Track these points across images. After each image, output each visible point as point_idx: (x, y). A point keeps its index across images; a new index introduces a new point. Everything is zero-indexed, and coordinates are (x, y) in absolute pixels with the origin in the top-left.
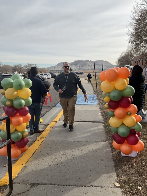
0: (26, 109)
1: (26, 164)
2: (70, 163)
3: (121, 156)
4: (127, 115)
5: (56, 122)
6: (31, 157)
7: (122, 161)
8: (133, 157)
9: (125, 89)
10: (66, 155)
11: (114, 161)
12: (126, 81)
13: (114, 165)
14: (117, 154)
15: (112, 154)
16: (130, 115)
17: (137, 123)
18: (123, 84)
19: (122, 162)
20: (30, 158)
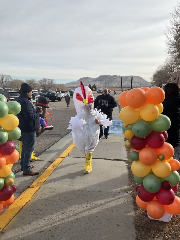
0: (10, 146)
1: (5, 227)
2: (70, 229)
3: (148, 220)
4: (158, 159)
5: (63, 158)
6: (16, 215)
7: (147, 228)
8: (165, 222)
9: (156, 120)
10: (66, 213)
11: (136, 227)
12: (157, 108)
13: (135, 235)
14: (142, 215)
15: (134, 215)
16: (163, 159)
17: (173, 171)
18: (153, 113)
19: (149, 230)
20: (14, 217)
